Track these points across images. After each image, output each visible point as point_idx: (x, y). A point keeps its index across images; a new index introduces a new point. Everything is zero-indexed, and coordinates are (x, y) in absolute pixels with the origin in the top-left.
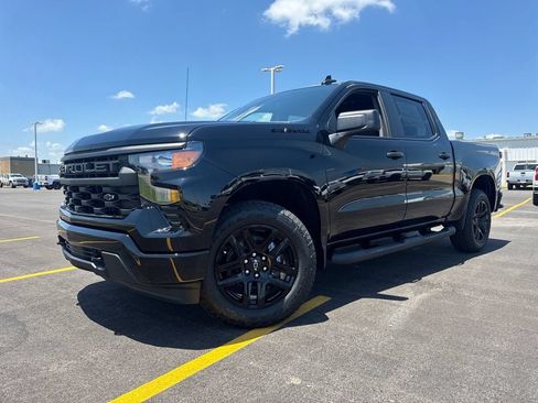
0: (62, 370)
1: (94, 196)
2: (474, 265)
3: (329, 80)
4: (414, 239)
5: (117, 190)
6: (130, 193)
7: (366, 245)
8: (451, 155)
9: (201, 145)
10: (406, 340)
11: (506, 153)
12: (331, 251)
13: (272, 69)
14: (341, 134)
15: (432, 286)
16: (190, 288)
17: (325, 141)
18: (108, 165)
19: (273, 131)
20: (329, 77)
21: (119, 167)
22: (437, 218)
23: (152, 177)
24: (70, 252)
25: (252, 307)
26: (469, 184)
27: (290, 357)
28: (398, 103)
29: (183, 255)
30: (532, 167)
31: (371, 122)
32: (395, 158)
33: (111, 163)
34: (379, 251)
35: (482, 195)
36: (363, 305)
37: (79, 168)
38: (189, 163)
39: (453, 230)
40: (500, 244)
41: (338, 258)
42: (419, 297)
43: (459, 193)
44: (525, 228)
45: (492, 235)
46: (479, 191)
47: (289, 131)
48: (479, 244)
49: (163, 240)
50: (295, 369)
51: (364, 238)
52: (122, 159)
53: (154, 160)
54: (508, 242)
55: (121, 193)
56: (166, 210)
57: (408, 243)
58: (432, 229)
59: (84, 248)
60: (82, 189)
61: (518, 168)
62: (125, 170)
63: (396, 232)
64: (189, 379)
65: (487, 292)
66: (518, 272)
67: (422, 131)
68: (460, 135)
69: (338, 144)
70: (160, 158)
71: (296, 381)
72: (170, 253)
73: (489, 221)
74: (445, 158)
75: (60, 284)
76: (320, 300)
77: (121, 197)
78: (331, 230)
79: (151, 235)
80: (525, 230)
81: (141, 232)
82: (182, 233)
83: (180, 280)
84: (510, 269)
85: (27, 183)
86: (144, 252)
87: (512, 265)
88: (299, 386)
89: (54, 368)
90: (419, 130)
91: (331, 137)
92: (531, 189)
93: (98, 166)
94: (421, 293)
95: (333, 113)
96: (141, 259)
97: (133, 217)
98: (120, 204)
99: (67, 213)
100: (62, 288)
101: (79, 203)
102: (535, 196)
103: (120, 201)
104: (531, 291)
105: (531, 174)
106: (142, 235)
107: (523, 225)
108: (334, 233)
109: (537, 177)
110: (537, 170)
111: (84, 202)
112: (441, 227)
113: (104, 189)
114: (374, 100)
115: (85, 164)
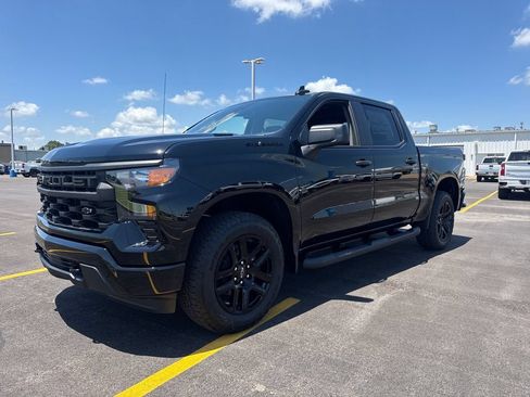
0: (38, 380)
1: (72, 209)
2: (437, 263)
3: (302, 91)
4: (382, 242)
5: (94, 204)
6: (108, 208)
7: (336, 248)
8: (417, 160)
9: (176, 162)
10: (364, 344)
11: (476, 146)
12: (303, 256)
13: (253, 61)
14: (312, 147)
15: (395, 286)
16: (166, 299)
17: (298, 152)
18: (86, 180)
19: (248, 145)
20: (302, 87)
21: (96, 182)
22: (403, 219)
24: (48, 261)
26: (436, 183)
27: (257, 364)
28: (368, 112)
29: (159, 269)
30: (499, 161)
31: (340, 136)
32: (363, 166)
33: (89, 178)
34: (348, 253)
35: (446, 196)
36: (333, 305)
37: (56, 180)
38: (166, 180)
39: (418, 230)
40: (463, 240)
41: (308, 262)
42: (382, 298)
43: (424, 196)
44: (487, 224)
45: (456, 231)
46: (444, 192)
47: (263, 145)
48: (442, 243)
49: (140, 255)
50: (260, 376)
51: (335, 242)
52: (102, 175)
53: (132, 175)
54: (469, 239)
55: (99, 207)
56: (143, 225)
57: (376, 245)
59: (62, 259)
60: (59, 201)
61: (486, 161)
62: (103, 186)
63: (365, 234)
64: (160, 388)
65: (444, 293)
66: (475, 271)
68: (434, 128)
69: (310, 155)
70: (138, 173)
71: (260, 388)
72: (147, 266)
74: (411, 164)
76: (290, 303)
77: (99, 211)
78: (301, 235)
79: (129, 249)
80: (487, 226)
81: (118, 246)
82: (158, 246)
83: (157, 292)
84: (468, 268)
86: (121, 266)
87: (471, 264)
88: (263, 394)
89: (30, 379)
90: (388, 137)
91: (303, 148)
92: (497, 181)
93: (76, 180)
94: (383, 294)
95: (305, 125)
96: (118, 271)
97: (111, 232)
98: (99, 218)
99: (44, 221)
100: (39, 291)
101: (56, 213)
102: (500, 189)
103: (98, 215)
104: (484, 292)
105: (497, 167)
106: (119, 248)
107: (486, 220)
108: (305, 239)
109: (503, 173)
110: (503, 166)
111: (62, 213)
112: (409, 227)
113: (82, 202)
114: (344, 108)
115: (63, 177)
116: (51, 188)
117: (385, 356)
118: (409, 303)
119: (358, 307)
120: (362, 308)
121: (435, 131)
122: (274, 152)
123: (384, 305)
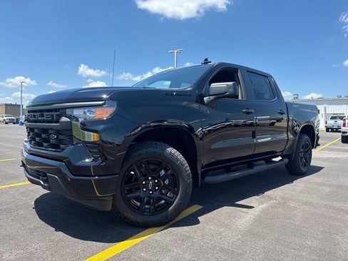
0: (11, 257)
1: (44, 136)
2: (300, 183)
3: (206, 61)
4: (261, 167)
5: (58, 132)
6: (66, 135)
7: (228, 170)
8: (285, 111)
9: (115, 103)
10: (249, 238)
11: (325, 108)
12: (204, 174)
13: (176, 51)
14: (212, 98)
15: (270, 198)
16: (106, 200)
17: (202, 102)
18: (53, 115)
19: (166, 94)
20: (206, 59)
21: (60, 116)
22: (277, 152)
23: (81, 124)
24: (28, 172)
25: (146, 213)
26: (298, 129)
27: (169, 250)
28: (252, 77)
29: (101, 178)
30: (342, 118)
31: (232, 90)
32: (248, 113)
33: (54, 114)
34: (237, 174)
35: (306, 137)
36: (225, 210)
37: (34, 116)
38: (107, 115)
39: (286, 160)
40: (318, 169)
41: (209, 179)
42: (261, 206)
43: (291, 137)
44: (335, 159)
45: (313, 163)
46: (304, 135)
48: (304, 170)
49: (88, 168)
51: (228, 166)
52: (62, 112)
53: (85, 113)
54: (322, 168)
55: (60, 134)
56: (90, 147)
57: (256, 169)
58: (273, 160)
59: (36, 171)
60: (36, 131)
61: (332, 118)
62: (64, 119)
63: (249, 161)
65: (306, 204)
66: (328, 189)
67: (267, 96)
68: (296, 96)
69: (209, 104)
70: (88, 111)
72: (92, 176)
73: (311, 155)
74: (282, 114)
75: (22, 193)
76: (195, 208)
77: (60, 137)
78: (203, 160)
79: (79, 163)
80: (335, 160)
81: (72, 161)
82: (100, 162)
83: (98, 195)
84: (323, 188)
85: (15, 121)
86: (74, 175)
87: (325, 185)
89: (6, 256)
90: (266, 95)
91: (206, 99)
92: (340, 132)
93: (47, 116)
94: (262, 204)
95: (207, 83)
97: (67, 151)
98: (61, 142)
99: (28, 146)
100: (24, 196)
101: (34, 140)
102: (342, 136)
103: (60, 140)
104: (335, 204)
105: (340, 122)
106: (73, 163)
107: (334, 157)
108: (206, 163)
109: (344, 125)
110: (345, 120)
111: (37, 139)
112: (280, 158)
113: (50, 131)
114: (235, 75)
115: (39, 114)
116: (31, 122)
117: (264, 248)
118: (280, 210)
119: (244, 212)
120: (247, 213)
121: (297, 98)
122: (185, 101)
123: (263, 211)
